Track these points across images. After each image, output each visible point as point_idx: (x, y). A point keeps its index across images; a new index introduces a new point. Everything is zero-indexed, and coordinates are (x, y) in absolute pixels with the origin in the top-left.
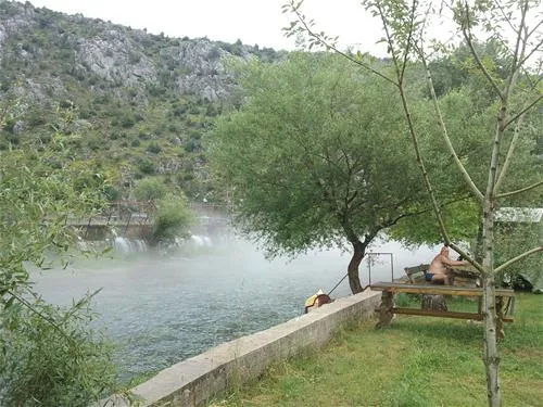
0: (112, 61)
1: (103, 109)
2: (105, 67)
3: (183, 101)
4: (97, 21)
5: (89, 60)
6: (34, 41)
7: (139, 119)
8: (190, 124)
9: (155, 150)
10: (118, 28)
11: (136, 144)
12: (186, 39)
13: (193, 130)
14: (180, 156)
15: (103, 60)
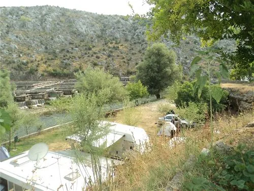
0: (85, 26)
1: (83, 44)
2: (83, 29)
3: (108, 39)
4: (81, 11)
5: (78, 26)
6: (61, 21)
7: (94, 47)
8: (109, 47)
9: (98, 57)
10: (87, 13)
11: (92, 56)
12: (110, 16)
13: (110, 49)
14: (106, 59)
15: (82, 26)
